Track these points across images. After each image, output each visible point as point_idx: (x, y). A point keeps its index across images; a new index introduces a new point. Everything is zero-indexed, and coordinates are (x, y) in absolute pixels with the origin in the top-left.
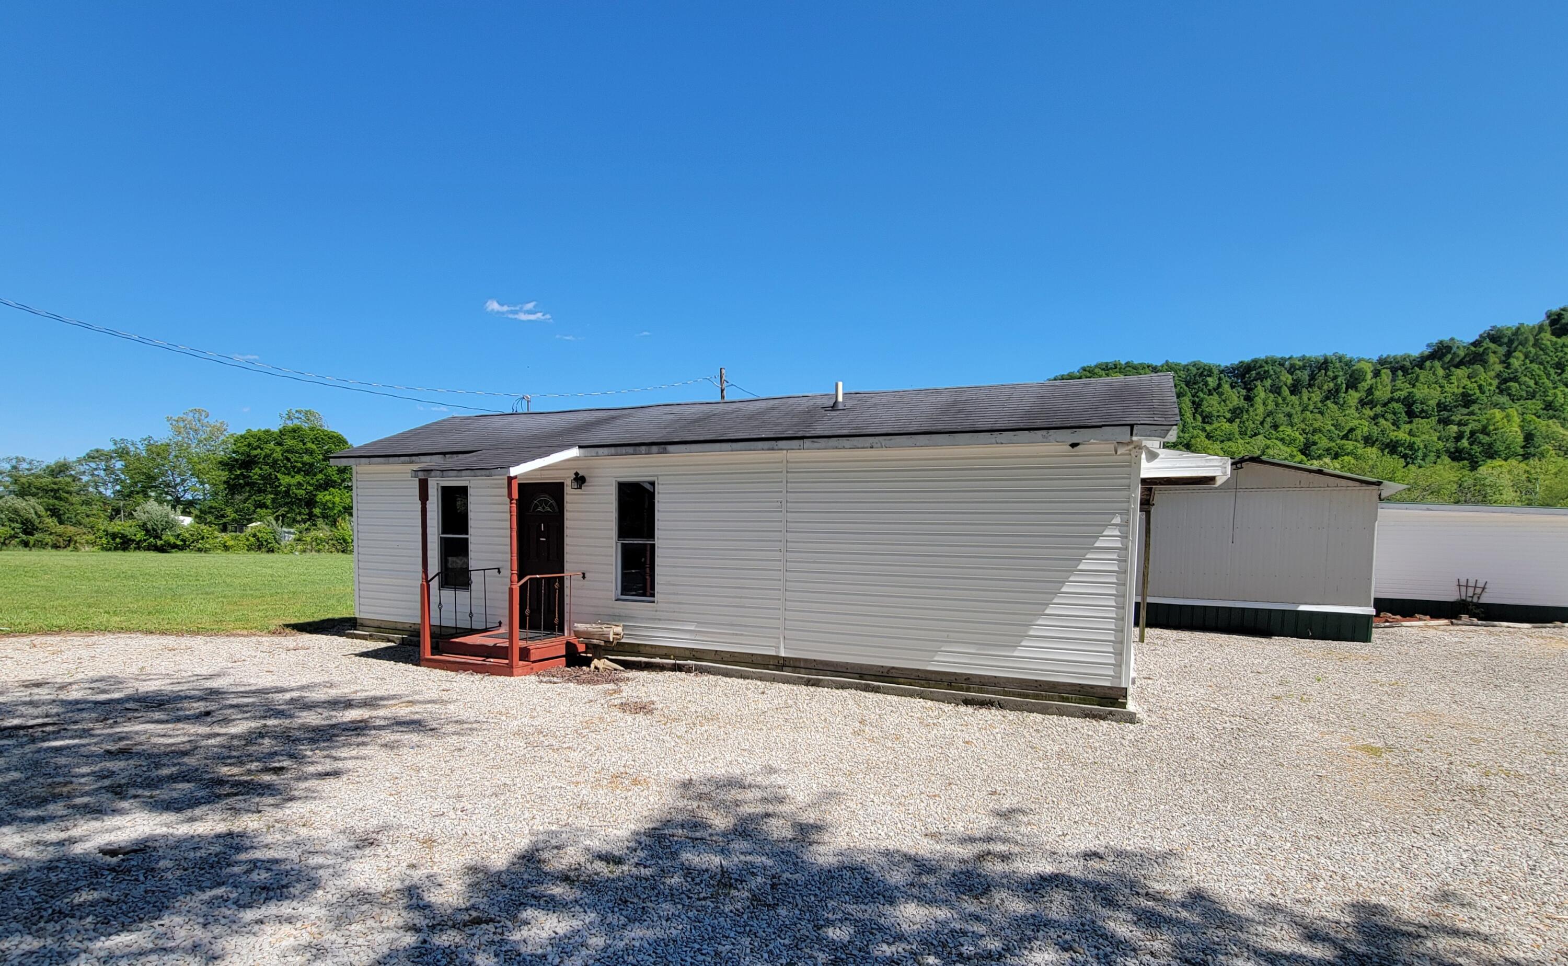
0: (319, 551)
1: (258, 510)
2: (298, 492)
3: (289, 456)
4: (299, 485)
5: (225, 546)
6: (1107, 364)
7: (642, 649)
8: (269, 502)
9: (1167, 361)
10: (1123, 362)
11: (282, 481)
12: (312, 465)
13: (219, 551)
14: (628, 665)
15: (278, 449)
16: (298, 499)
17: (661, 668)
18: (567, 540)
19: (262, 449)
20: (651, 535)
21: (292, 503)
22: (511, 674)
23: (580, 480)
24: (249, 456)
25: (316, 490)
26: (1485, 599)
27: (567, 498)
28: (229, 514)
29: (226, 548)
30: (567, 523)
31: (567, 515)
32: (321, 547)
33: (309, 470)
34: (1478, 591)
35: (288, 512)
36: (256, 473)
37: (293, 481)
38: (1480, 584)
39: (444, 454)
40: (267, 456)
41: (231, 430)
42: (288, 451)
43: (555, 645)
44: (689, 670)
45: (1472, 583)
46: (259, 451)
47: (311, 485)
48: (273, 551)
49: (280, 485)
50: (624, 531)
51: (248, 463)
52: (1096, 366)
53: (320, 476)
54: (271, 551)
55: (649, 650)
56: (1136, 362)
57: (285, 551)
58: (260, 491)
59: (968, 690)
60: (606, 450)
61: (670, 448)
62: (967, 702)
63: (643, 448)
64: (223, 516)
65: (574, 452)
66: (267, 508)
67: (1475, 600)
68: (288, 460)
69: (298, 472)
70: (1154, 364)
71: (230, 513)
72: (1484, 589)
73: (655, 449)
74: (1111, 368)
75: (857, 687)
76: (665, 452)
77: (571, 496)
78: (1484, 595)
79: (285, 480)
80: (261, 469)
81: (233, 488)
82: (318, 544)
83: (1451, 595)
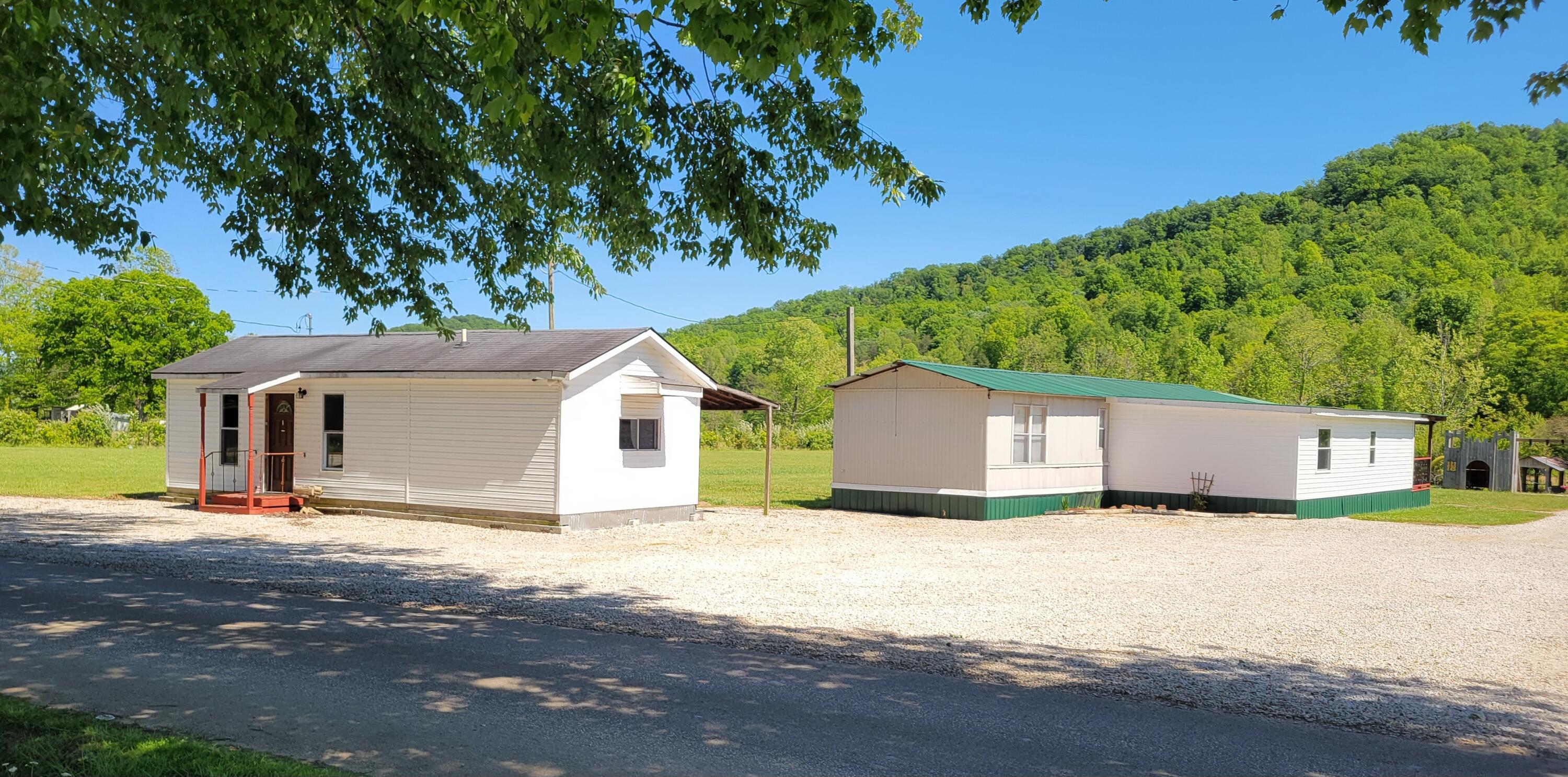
0: (157, 444)
1: (82, 388)
2: (135, 363)
3: (126, 314)
4: (138, 354)
5: (45, 438)
6: (1446, 128)
7: (337, 502)
8: (96, 378)
9: (1557, 121)
10: (1475, 125)
11: (114, 350)
12: (153, 327)
13: (39, 444)
14: (326, 512)
15: (111, 304)
16: (135, 373)
17: (343, 513)
18: (296, 432)
19: (90, 306)
20: (341, 428)
21: (125, 379)
22: (248, 513)
23: (303, 393)
24: (72, 315)
25: (160, 360)
26: (1214, 492)
27: (296, 404)
28: (41, 392)
29: (47, 440)
30: (296, 420)
31: (296, 415)
32: (159, 439)
33: (150, 333)
34: (1208, 483)
35: (121, 391)
36: (81, 338)
37: (131, 349)
38: (1209, 478)
39: (223, 373)
40: (98, 315)
41: (47, 275)
42: (125, 308)
43: (283, 498)
44: (359, 513)
45: (1203, 477)
46: (85, 308)
47: (152, 353)
48: (101, 444)
49: (113, 354)
50: (328, 426)
51: (72, 325)
52: (1424, 134)
53: (164, 342)
54: (99, 443)
55: (340, 502)
56: (1498, 125)
57: (117, 444)
58: (85, 363)
59: (494, 520)
60: (315, 374)
61: (348, 374)
62: (492, 526)
63: (335, 374)
64: (34, 396)
65: (297, 375)
66: (94, 385)
67: (1205, 493)
68: (124, 319)
69: (136, 336)
70: (1533, 126)
71: (42, 390)
72: (1212, 481)
73: (340, 374)
74: (1453, 137)
75: (443, 520)
76: (346, 377)
77: (298, 402)
78: (1212, 487)
79: (119, 347)
80: (88, 332)
81: (48, 359)
82: (156, 436)
83: (1185, 489)
